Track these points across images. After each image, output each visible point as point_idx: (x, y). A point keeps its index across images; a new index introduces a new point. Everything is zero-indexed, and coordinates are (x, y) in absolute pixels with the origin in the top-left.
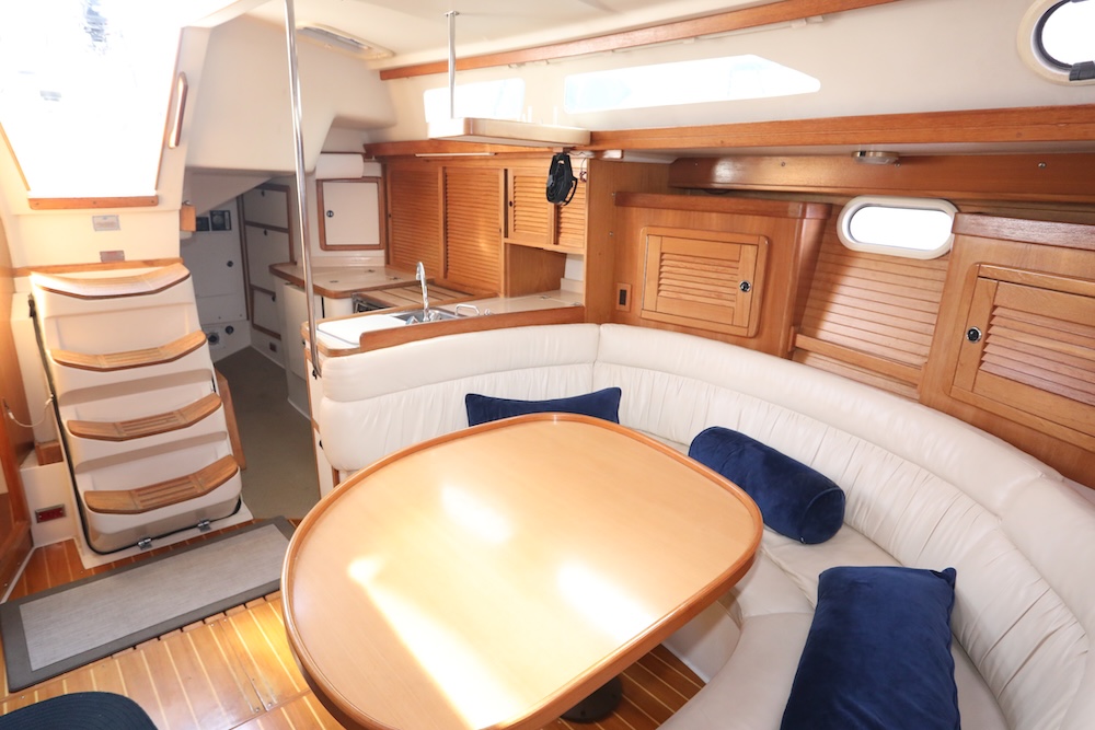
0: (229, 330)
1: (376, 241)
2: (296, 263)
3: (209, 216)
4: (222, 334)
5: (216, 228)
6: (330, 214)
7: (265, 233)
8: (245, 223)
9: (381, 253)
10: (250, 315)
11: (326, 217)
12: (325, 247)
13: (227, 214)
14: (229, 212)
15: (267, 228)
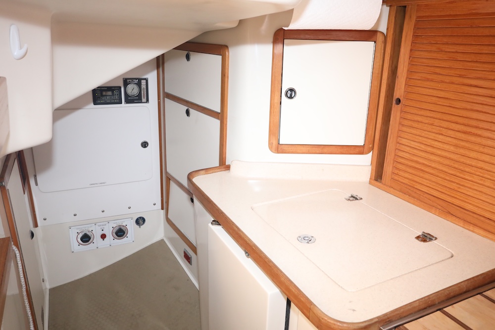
0: (140, 221)
1: (360, 141)
2: (228, 168)
3: (121, 84)
4: (131, 226)
5: (130, 100)
6: (291, 93)
7: (188, 113)
8: (165, 96)
9: (366, 161)
10: (165, 204)
11: (284, 99)
12: (279, 148)
13: (143, 82)
14: (147, 80)
15: (191, 106)
